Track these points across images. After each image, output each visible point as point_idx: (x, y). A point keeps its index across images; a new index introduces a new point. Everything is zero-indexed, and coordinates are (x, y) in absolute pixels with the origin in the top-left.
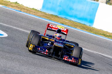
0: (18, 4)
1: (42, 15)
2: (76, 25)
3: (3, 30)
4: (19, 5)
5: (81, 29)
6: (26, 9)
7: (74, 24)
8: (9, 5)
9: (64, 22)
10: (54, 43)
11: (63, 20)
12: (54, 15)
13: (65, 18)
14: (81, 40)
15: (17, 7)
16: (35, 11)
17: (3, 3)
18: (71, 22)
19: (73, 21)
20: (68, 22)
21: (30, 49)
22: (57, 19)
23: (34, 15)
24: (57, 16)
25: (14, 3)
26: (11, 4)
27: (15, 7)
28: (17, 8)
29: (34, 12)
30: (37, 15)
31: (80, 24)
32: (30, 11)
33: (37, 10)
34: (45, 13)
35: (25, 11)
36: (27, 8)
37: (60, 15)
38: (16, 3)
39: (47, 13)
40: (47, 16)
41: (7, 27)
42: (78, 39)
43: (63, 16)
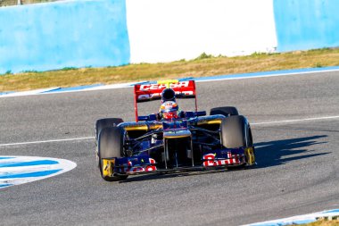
0: (210, 57)
10: (164, 133)
21: (105, 173)
24: (328, 49)
33: (267, 52)
34: (290, 53)
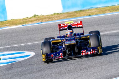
0: (37, 15)
1: (65, 16)
2: (104, 10)
3: (29, 50)
4: (39, 17)
5: (110, 12)
6: (47, 18)
7: (102, 10)
8: (28, 22)
9: (91, 12)
11: (89, 11)
12: (78, 11)
13: (90, 8)
14: (114, 24)
15: (37, 19)
16: (57, 15)
17: (21, 22)
18: (98, 10)
19: (99, 8)
20: (95, 11)
22: (82, 13)
23: (58, 19)
24: (82, 10)
25: (32, 17)
26: (30, 19)
27: (35, 20)
28: (37, 21)
29: (57, 17)
30: (61, 18)
31: (108, 7)
32: (51, 18)
33: (59, 13)
34: (68, 12)
35: (47, 19)
36: (48, 16)
37: (84, 7)
38: (35, 16)
39: (71, 12)
40: (71, 14)
41: (32, 46)
42: (110, 23)
43: (88, 8)
